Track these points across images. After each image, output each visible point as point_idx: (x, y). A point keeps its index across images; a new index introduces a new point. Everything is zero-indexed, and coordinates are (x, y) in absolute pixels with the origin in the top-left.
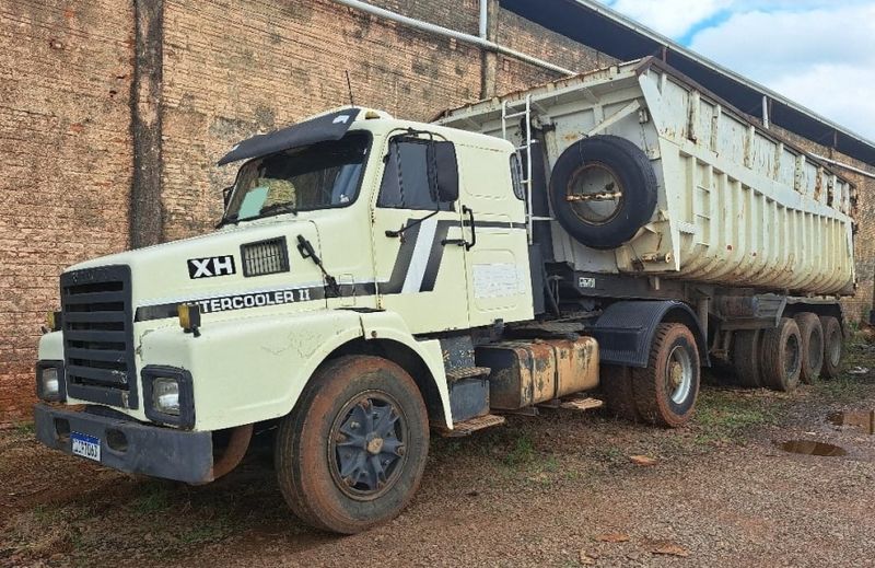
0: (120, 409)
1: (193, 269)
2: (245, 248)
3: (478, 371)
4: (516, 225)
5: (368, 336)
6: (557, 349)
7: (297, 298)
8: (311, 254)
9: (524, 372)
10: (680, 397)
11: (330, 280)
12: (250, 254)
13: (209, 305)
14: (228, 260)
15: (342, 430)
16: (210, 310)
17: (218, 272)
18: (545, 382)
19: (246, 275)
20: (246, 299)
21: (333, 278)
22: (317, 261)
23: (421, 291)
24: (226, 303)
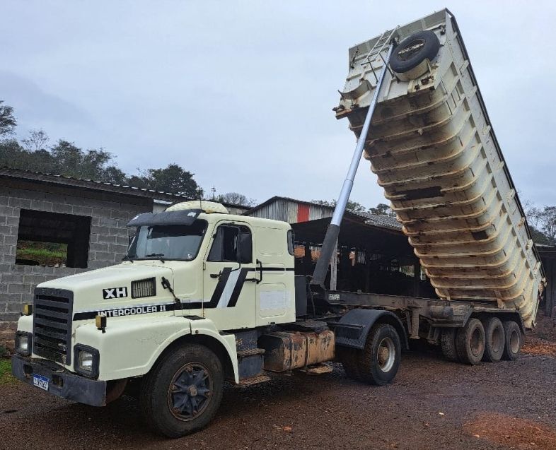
0: (61, 364)
1: (105, 294)
2: (134, 283)
3: (258, 351)
4: (288, 269)
5: (193, 333)
6: (308, 338)
7: (159, 310)
8: (168, 286)
9: (287, 351)
10: (388, 367)
11: (177, 300)
12: (136, 287)
13: (112, 313)
14: (124, 290)
15: (176, 384)
16: (112, 316)
17: (118, 295)
18: (299, 357)
19: (133, 297)
20: (131, 310)
21: (179, 300)
22: (171, 291)
23: (228, 306)
24: (121, 312)
